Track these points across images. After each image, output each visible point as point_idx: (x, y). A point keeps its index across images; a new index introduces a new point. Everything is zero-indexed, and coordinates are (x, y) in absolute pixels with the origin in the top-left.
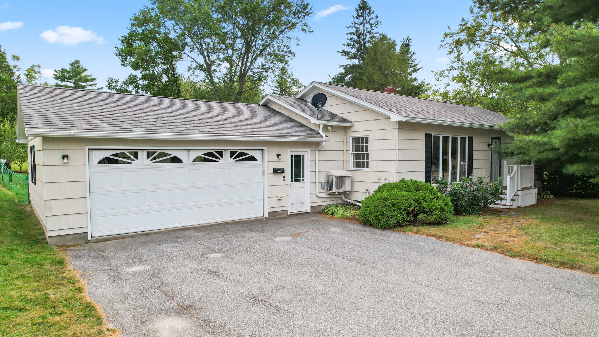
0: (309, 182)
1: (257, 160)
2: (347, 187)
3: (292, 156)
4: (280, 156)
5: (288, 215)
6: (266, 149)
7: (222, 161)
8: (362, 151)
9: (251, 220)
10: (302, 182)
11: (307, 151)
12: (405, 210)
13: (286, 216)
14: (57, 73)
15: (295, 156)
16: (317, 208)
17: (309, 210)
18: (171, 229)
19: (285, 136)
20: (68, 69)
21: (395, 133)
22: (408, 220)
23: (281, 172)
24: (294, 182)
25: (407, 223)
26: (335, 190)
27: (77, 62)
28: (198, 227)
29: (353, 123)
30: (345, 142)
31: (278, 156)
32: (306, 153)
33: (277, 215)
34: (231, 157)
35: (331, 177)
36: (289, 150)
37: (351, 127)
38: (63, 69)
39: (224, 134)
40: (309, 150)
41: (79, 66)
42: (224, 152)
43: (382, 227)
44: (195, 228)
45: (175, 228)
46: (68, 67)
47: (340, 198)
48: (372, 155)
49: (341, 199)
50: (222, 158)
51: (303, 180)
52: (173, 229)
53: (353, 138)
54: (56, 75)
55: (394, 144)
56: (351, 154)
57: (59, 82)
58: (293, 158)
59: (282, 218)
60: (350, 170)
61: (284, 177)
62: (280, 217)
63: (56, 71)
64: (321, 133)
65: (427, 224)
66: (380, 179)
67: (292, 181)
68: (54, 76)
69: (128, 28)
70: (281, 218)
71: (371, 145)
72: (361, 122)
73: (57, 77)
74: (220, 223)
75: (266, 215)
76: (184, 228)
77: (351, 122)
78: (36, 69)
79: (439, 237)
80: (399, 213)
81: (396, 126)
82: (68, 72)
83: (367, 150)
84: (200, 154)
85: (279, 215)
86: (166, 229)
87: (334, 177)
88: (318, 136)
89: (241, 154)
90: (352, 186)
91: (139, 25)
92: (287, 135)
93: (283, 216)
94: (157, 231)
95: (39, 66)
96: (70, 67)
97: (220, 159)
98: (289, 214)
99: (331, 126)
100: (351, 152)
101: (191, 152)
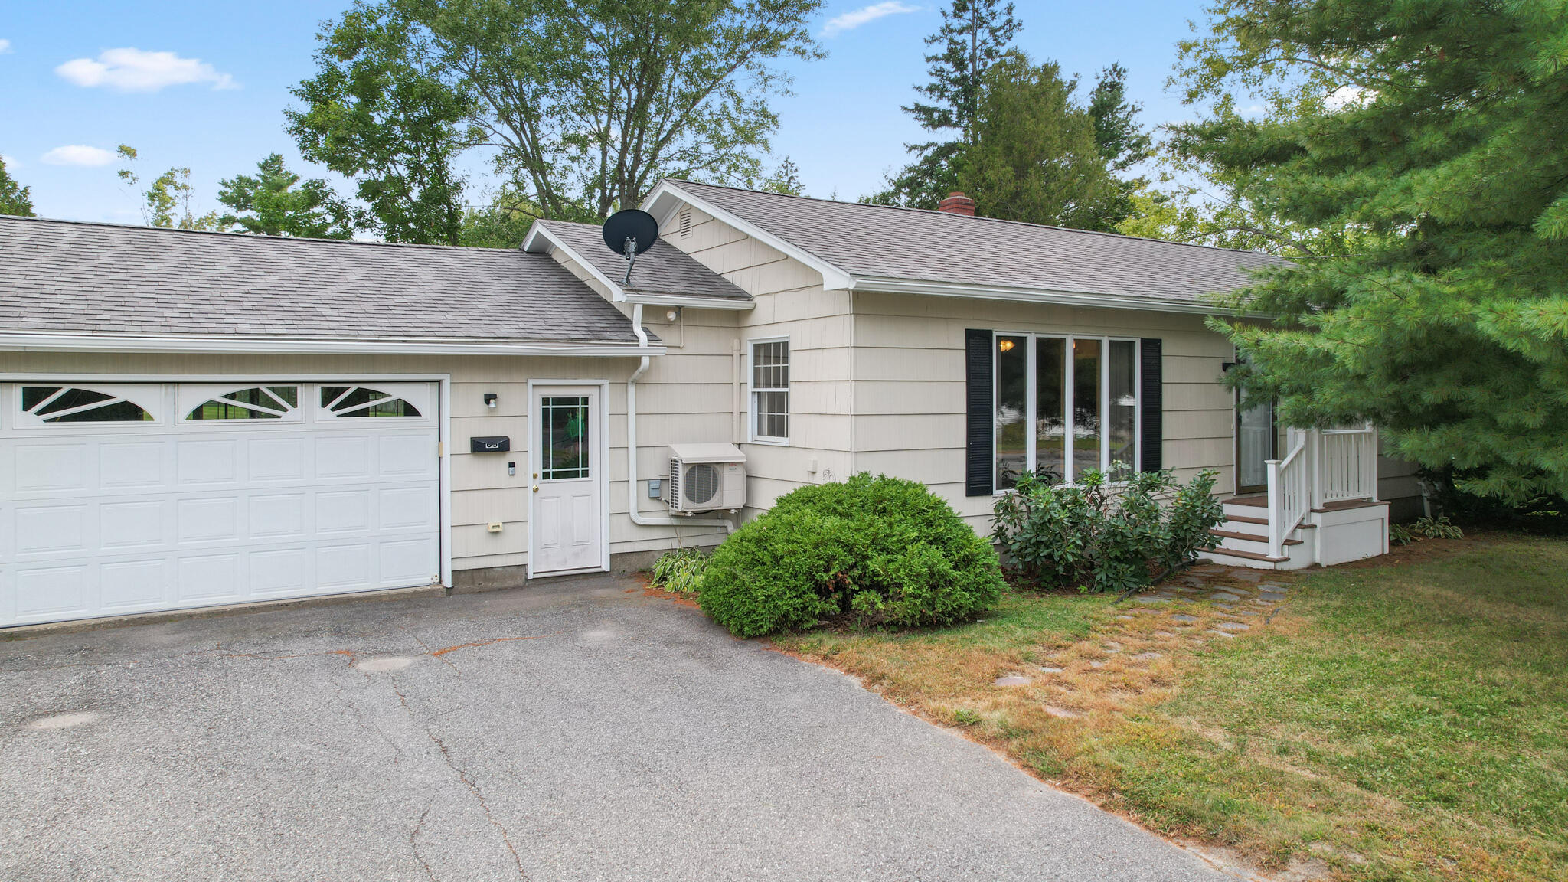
0: (606, 479)
1: (419, 415)
2: (730, 496)
3: (545, 401)
4: (492, 401)
5: (527, 580)
6: (446, 379)
7: (292, 414)
8: (777, 385)
9: (391, 596)
10: (580, 479)
11: (600, 386)
12: (810, 576)
13: (520, 582)
14: (228, 190)
15: (558, 401)
16: (634, 559)
17: (606, 567)
18: (102, 620)
19: (497, 339)
20: (254, 178)
21: (843, 329)
22: (817, 611)
23: (495, 450)
24: (551, 480)
25: (815, 622)
26: (684, 504)
27: (277, 159)
28: (201, 615)
29: (756, 300)
30: (736, 358)
31: (488, 398)
32: (597, 390)
33: (486, 579)
34: (324, 405)
35: (675, 463)
36: (531, 382)
37: (748, 312)
38: (240, 179)
39: (275, 334)
40: (605, 383)
41: (280, 170)
42: (300, 389)
43: (741, 632)
44: (190, 616)
45: (118, 618)
46: (254, 173)
47: (719, 530)
48: (798, 398)
49: (724, 530)
50: (294, 404)
51: (586, 474)
52: (111, 619)
53: (757, 347)
54: (222, 193)
55: (841, 364)
56: (753, 393)
57: (232, 211)
58: (551, 407)
59: (506, 588)
60: (750, 442)
61: (512, 465)
62: (497, 585)
63: (225, 184)
64: (638, 330)
65: (886, 626)
66: (814, 473)
67: (546, 476)
68: (220, 197)
69: (318, 60)
70: (500, 589)
71: (797, 366)
72: (772, 297)
73: (226, 199)
74: (280, 602)
75: (448, 582)
76: (150, 618)
77: (749, 298)
78: (179, 179)
79: (876, 679)
80: (788, 588)
81: (847, 307)
82: (253, 185)
83: (786, 385)
84: (216, 394)
85: (494, 580)
86: (87, 622)
87: (680, 463)
88: (622, 340)
89: (362, 395)
90: (749, 492)
91: (346, 55)
92: (508, 338)
93: (509, 583)
94: (49, 627)
95: (187, 172)
96: (260, 171)
97: (285, 410)
98: (530, 576)
99: (678, 310)
100: (750, 387)
101: (183, 389)
